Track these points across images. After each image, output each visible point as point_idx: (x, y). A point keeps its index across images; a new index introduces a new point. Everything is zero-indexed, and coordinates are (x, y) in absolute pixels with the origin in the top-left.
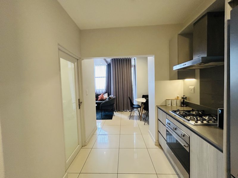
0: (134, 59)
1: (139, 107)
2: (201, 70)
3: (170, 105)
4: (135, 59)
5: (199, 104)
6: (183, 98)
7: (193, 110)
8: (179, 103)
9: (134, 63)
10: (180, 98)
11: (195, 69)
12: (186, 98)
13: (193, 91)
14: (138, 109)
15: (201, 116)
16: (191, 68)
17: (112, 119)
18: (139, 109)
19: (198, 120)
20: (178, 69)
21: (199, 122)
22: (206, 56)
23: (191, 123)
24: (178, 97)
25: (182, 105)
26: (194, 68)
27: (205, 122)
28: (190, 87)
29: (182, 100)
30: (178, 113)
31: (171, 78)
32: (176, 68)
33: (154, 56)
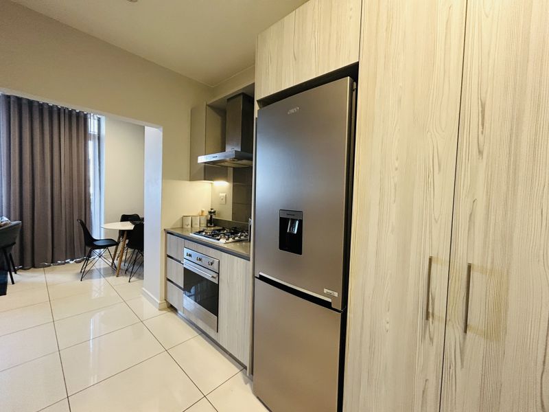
0: (96, 118)
1: (111, 243)
2: (234, 169)
3: (190, 226)
4: (99, 120)
5: (231, 220)
6: (210, 213)
7: (224, 229)
8: (204, 222)
9: (96, 131)
10: (206, 213)
11: (227, 167)
12: (214, 212)
13: (224, 200)
14: (109, 248)
15: (232, 234)
16: (223, 164)
17: (5, 294)
18: (112, 249)
19: (229, 238)
20: (205, 163)
21: (231, 240)
22: (239, 150)
23: (222, 242)
24: (202, 212)
25: (209, 225)
26: (226, 164)
27: (237, 238)
28: (221, 194)
29: (209, 216)
30: (204, 233)
31: (193, 178)
32: (202, 159)
33: (162, 129)
